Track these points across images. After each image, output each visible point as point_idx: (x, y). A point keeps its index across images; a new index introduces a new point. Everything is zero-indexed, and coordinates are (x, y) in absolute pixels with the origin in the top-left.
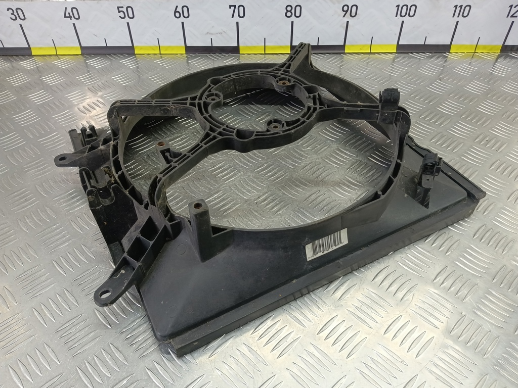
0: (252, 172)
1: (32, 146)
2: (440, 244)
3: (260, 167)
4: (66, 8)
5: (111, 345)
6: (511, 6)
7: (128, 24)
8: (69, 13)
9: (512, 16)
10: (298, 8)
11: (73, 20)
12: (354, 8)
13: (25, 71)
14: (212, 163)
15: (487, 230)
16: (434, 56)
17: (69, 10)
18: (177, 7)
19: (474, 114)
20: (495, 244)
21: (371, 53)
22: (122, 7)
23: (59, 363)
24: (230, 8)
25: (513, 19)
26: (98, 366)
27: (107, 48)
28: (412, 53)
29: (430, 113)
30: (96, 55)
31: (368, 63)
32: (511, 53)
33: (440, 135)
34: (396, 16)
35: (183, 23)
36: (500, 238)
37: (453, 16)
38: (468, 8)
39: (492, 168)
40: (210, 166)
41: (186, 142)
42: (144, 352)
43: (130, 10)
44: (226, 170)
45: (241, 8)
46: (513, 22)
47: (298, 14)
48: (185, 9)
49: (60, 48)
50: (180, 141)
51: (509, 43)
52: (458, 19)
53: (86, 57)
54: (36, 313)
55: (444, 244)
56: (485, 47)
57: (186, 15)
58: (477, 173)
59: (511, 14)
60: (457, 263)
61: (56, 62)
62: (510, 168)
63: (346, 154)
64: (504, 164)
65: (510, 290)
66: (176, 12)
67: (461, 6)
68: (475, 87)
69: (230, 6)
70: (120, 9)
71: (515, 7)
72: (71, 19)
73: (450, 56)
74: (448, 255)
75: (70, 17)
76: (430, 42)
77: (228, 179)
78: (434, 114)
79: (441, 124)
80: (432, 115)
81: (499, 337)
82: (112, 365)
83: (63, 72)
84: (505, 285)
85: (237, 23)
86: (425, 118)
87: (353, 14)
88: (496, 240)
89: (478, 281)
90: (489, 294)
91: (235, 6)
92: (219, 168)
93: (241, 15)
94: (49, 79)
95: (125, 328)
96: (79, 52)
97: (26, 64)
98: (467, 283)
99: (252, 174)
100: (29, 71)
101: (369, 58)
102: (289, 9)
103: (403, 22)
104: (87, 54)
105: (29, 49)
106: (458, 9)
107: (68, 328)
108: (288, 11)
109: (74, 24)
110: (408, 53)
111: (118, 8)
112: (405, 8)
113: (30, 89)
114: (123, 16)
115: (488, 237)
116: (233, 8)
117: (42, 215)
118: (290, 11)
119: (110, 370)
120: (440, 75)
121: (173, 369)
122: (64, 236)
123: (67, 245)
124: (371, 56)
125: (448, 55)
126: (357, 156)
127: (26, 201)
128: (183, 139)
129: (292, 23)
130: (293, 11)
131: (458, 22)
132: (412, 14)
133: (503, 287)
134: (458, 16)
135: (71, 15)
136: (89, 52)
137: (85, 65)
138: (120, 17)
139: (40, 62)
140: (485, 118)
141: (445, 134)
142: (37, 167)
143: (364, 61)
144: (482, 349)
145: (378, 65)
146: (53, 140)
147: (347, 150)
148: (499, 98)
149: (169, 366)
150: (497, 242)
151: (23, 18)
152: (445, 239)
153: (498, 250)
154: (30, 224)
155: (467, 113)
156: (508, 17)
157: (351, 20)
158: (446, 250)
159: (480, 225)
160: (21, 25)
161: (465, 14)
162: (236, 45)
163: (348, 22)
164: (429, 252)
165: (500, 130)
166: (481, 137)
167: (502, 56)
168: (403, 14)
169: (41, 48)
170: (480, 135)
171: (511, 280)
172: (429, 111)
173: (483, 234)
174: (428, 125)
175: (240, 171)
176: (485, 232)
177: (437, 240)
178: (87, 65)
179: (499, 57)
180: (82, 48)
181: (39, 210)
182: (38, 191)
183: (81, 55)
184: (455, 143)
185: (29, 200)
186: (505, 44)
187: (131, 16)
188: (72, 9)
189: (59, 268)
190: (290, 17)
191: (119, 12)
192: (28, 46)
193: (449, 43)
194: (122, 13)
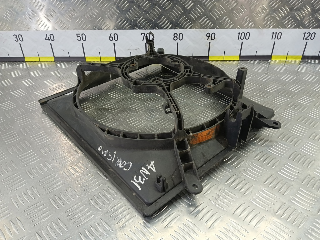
0: (152, 122)
1: (20, 108)
2: (268, 162)
3: (157, 120)
4: (47, 34)
5: (58, 220)
6: (305, 33)
7: (82, 44)
8: (48, 37)
9: (306, 39)
10: (181, 35)
11: (51, 41)
12: (213, 35)
13: (20, 69)
14: (128, 117)
15: (297, 154)
16: (262, 62)
17: (48, 36)
18: (111, 34)
19: (287, 92)
20: (303, 163)
21: (224, 61)
22: (79, 34)
23: (24, 230)
24: (142, 35)
25: (307, 41)
26: (49, 232)
27: (69, 57)
28: (249, 61)
30: (63, 61)
31: (223, 65)
32: (308, 60)
33: (266, 103)
34: (238, 39)
35: (114, 43)
36: (306, 159)
37: (272, 39)
38: (280, 34)
39: (299, 120)
40: (127, 119)
41: (113, 106)
42: (79, 224)
43: (83, 35)
44: (137, 121)
45: (148, 35)
46: (307, 42)
47: (181, 38)
48: (116, 35)
49: (42, 57)
50: (110, 106)
51: (306, 54)
53: (57, 63)
54: (13, 201)
55: (271, 162)
56: (292, 57)
57: (116, 39)
58: (289, 123)
59: (305, 38)
60: (279, 173)
61: (39, 65)
62: (310, 120)
63: (209, 113)
64: (306, 119)
65: (313, 189)
66: (110, 37)
67: (276, 33)
68: (287, 78)
69: (142, 34)
70: (78, 35)
71: (307, 34)
72: (49, 41)
73: (271, 62)
74: (273, 169)
75: (49, 40)
76: (259, 54)
77: (137, 126)
78: (263, 92)
79: (267, 97)
80: (261, 93)
81: (307, 216)
82: (58, 231)
83: (42, 70)
84: (310, 185)
86: (257, 94)
87: (213, 38)
88: (304, 160)
89: (293, 183)
90: (300, 191)
91: (144, 34)
92: (132, 120)
94: (34, 74)
95: (68, 210)
96: (53, 60)
97: (21, 66)
98: (286, 184)
99: (152, 124)
100: (22, 70)
101: (223, 63)
102: (176, 35)
103: (242, 42)
104: (58, 61)
105: (24, 58)
106: (274, 35)
107: (32, 209)
108: (175, 37)
109: (51, 44)
110: (246, 61)
111: (77, 34)
112: (243, 34)
113: (22, 78)
114: (79, 39)
115: (298, 158)
116: (143, 35)
117: (22, 145)
118: (176, 37)
119: (57, 234)
120: (266, 72)
121: (97, 234)
122: (35, 157)
123: (36, 162)
124: (224, 62)
126: (216, 114)
127: (13, 137)
128: (111, 105)
129: (178, 43)
130: (178, 37)
131: (275, 42)
132: (247, 38)
133: (309, 187)
134: (275, 39)
135: (50, 38)
136: (58, 60)
137: (56, 67)
138: (78, 40)
139: (29, 65)
140: (293, 94)
141: (269, 103)
142: (22, 119)
143: (220, 65)
144: (296, 223)
145: (229, 67)
146: (33, 105)
147: (210, 111)
148: (302, 83)
149: (94, 232)
150: (304, 161)
151: (21, 40)
152: (271, 159)
153: (304, 165)
154: (14, 150)
155: (282, 91)
156: (303, 39)
157: (212, 42)
158: (272, 166)
159: (293, 152)
160: (20, 44)
161: (279, 38)
163: (210, 43)
164: (261, 167)
165: (303, 101)
166: (291, 104)
167: (303, 62)
168: (242, 38)
169: (30, 57)
170: (291, 103)
171: (314, 183)
172: (259, 91)
173: (295, 157)
175: (145, 122)
176: (296, 155)
177: (266, 160)
178: (57, 67)
179: (301, 62)
180: (55, 58)
181: (21, 142)
182: (21, 132)
183: (54, 61)
184: (276, 107)
185: (15, 137)
186: (304, 55)
187: (84, 39)
188: (50, 35)
189: (30, 174)
190: (176, 40)
191: (77, 37)
192: (23, 57)
193: (270, 55)
194: (79, 37)
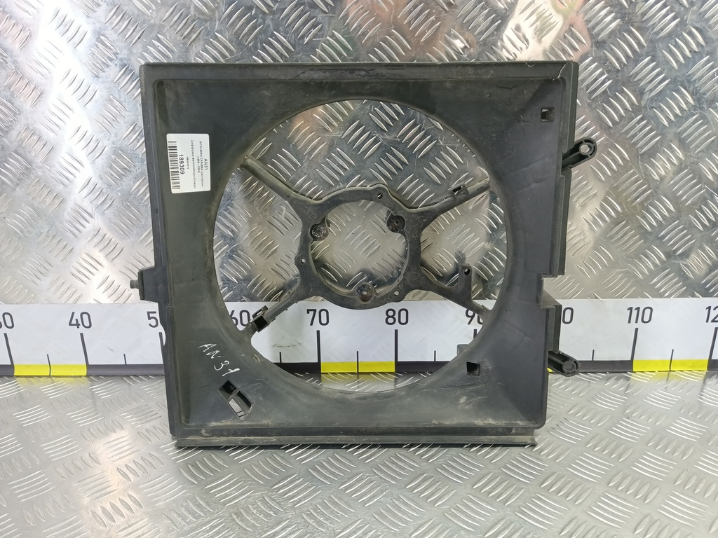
4: (73, 313)
6: (709, 308)
7: (160, 334)
8: (77, 320)
9: (713, 321)
10: (403, 313)
11: (82, 329)
16: (610, 378)
17: (77, 316)
18: (233, 311)
19: (695, 478)
22: (154, 312)
24: (308, 313)
27: (126, 366)
29: (624, 478)
30: (109, 377)
33: (647, 519)
37: (629, 322)
38: (648, 311)
45: (324, 314)
47: (403, 320)
48: (245, 315)
49: (57, 366)
52: (636, 326)
53: (92, 381)
56: (683, 363)
57: (245, 322)
59: (711, 319)
61: (46, 388)
67: (638, 309)
70: (151, 315)
71: (715, 309)
72: (78, 327)
73: (633, 377)
75: (78, 325)
76: (600, 356)
78: (630, 478)
79: (645, 497)
80: (627, 481)
85: (318, 332)
86: (616, 487)
91: (315, 311)
93: (324, 321)
94: (26, 416)
96: (84, 372)
102: (391, 313)
104: (95, 376)
105: (12, 367)
106: (635, 313)
108: (389, 317)
109: (82, 335)
111: (149, 313)
114: (154, 324)
116: (312, 313)
118: (393, 317)
120: (626, 409)
125: (631, 375)
129: (396, 331)
130: (396, 316)
131: (637, 330)
132: (568, 320)
134: (636, 322)
135: (80, 322)
136: (97, 372)
137: (88, 393)
138: (150, 325)
139: (23, 387)
141: (656, 518)
151: (10, 325)
155: (683, 476)
156: (707, 321)
160: (5, 335)
161: (646, 319)
162: (316, 360)
163: (475, 331)
167: (712, 375)
169: (28, 366)
172: (621, 474)
174: (625, 500)
178: (90, 393)
179: (708, 376)
180: (89, 367)
183: (88, 376)
186: (712, 358)
188: (82, 314)
190: (393, 323)
191: (150, 318)
192: (10, 364)
193: (629, 358)
194: (153, 320)
